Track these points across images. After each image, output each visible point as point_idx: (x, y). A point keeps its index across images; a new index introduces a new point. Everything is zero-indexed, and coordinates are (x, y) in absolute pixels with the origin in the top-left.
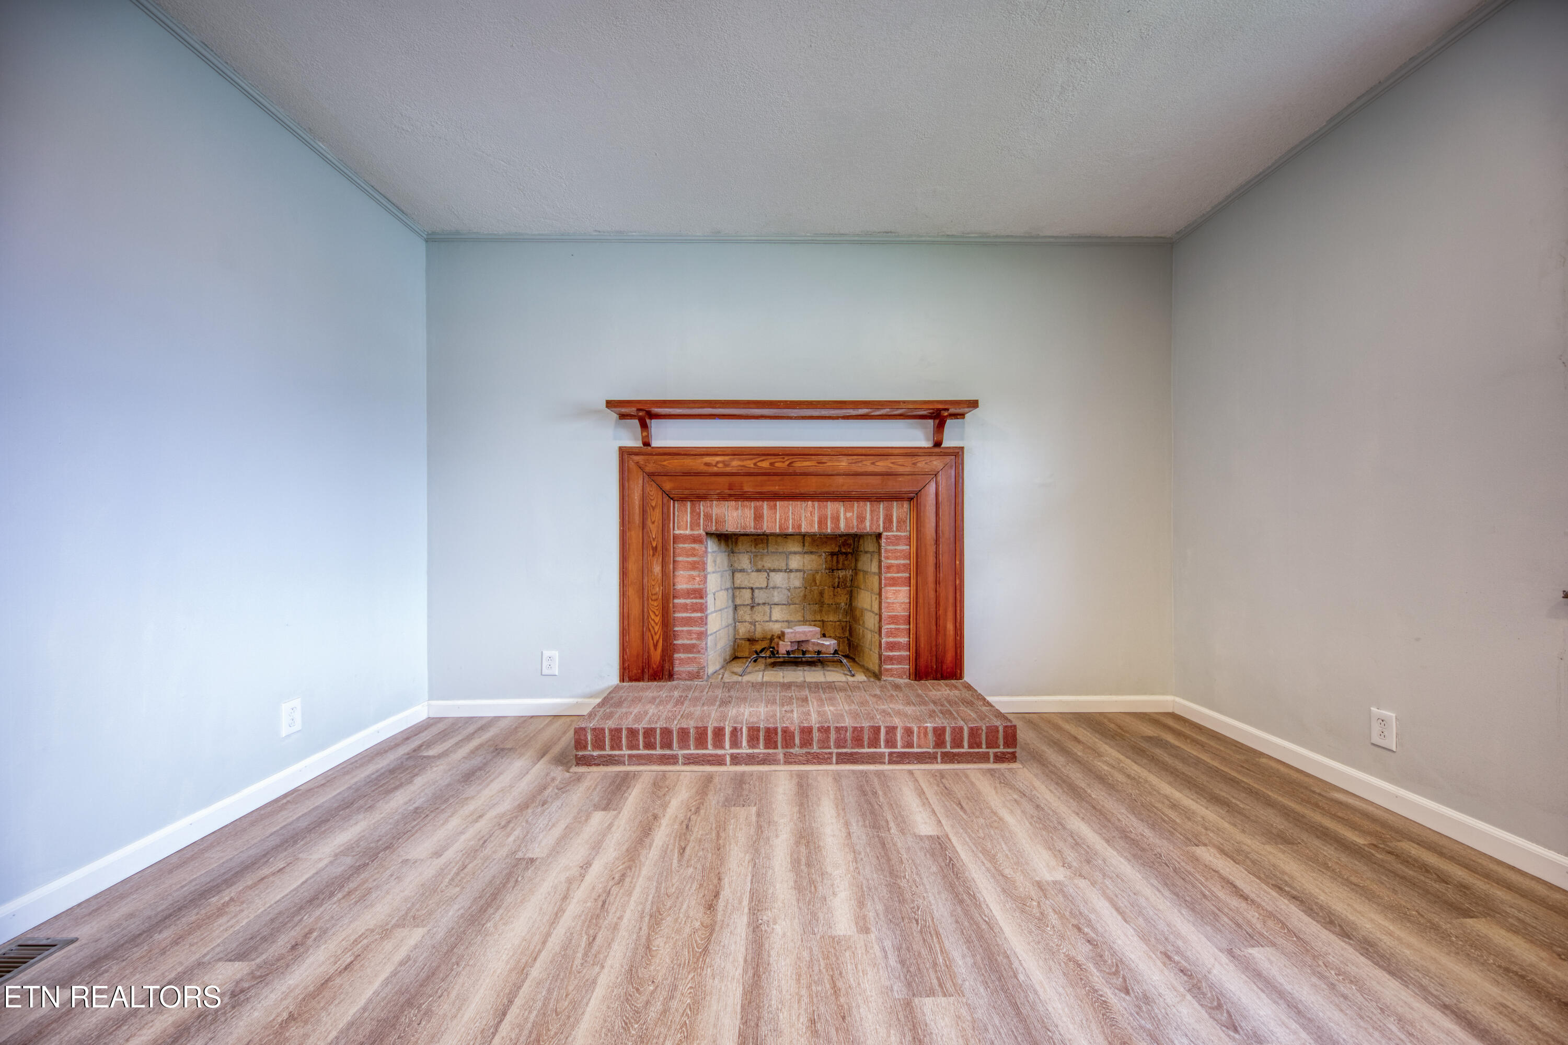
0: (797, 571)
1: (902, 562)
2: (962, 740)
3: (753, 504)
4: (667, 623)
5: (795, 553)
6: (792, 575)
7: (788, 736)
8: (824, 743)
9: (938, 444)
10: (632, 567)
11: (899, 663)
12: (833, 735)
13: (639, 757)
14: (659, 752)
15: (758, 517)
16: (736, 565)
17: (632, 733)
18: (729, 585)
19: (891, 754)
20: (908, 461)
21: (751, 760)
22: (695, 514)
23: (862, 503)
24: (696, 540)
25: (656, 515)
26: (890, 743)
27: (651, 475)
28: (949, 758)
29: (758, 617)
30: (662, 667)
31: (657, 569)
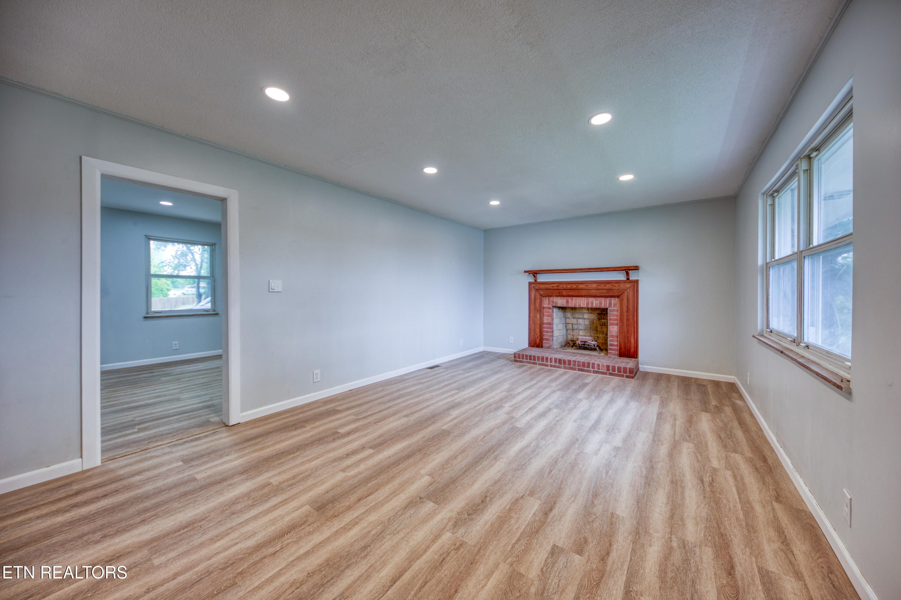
0: (587, 319)
1: (615, 318)
2: (615, 370)
3: (566, 298)
4: (541, 332)
5: (586, 313)
6: (586, 320)
7: (565, 362)
8: (574, 365)
9: (628, 279)
10: (532, 315)
11: (614, 351)
12: (577, 363)
13: (528, 362)
14: (532, 361)
15: (567, 302)
16: (566, 316)
17: (526, 356)
18: (564, 322)
19: (593, 371)
20: (617, 285)
21: (555, 366)
22: (549, 301)
23: (601, 298)
24: (549, 308)
25: (538, 301)
26: (593, 367)
27: (536, 290)
28: (611, 374)
29: (575, 333)
30: (539, 344)
31: (538, 316)
